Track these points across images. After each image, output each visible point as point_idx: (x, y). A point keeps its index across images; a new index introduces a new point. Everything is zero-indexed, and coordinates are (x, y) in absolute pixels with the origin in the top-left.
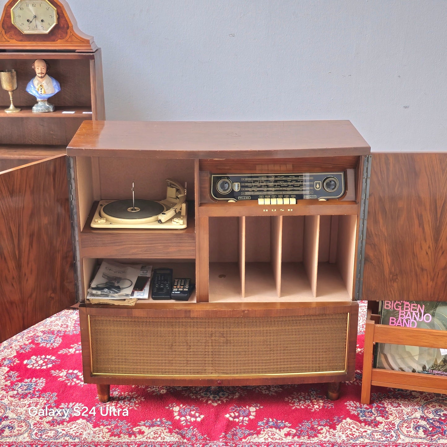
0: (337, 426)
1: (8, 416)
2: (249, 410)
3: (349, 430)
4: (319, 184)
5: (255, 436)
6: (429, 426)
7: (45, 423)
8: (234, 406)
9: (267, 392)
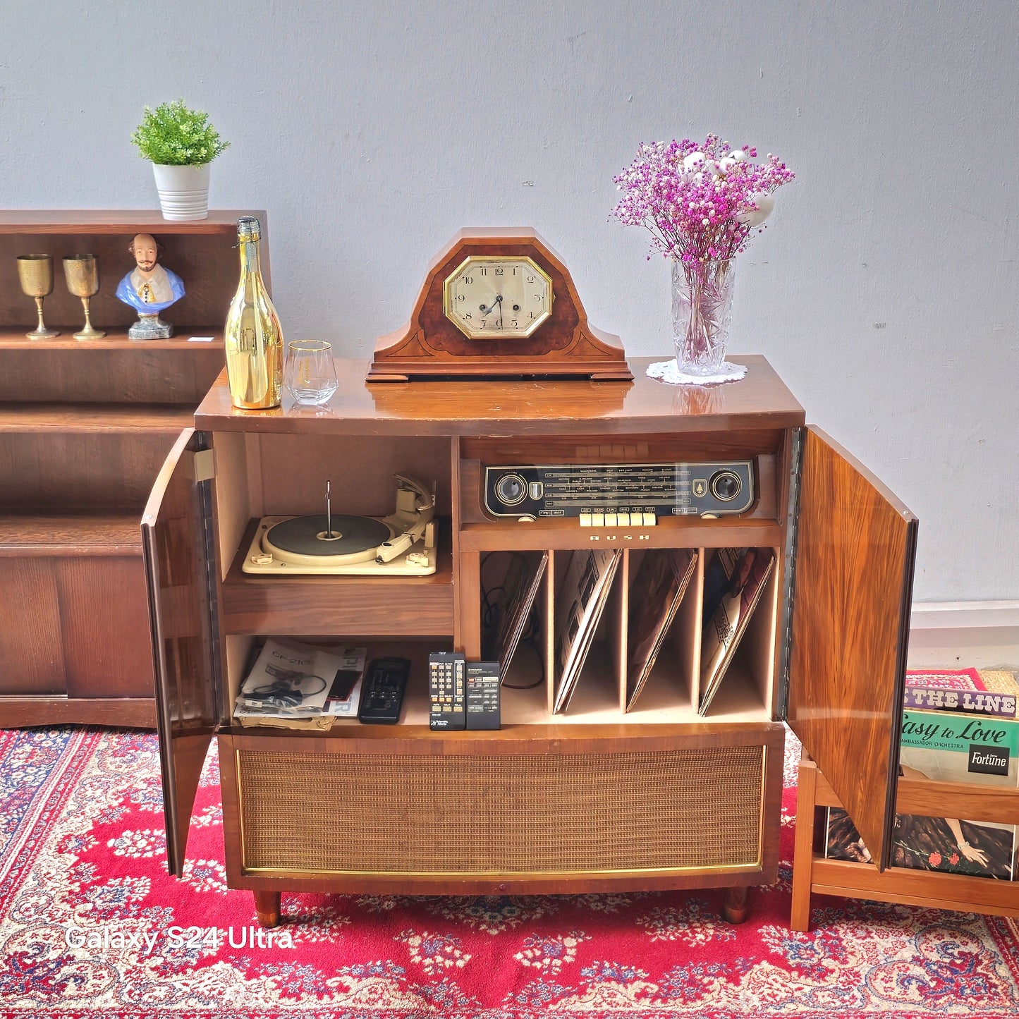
0: (741, 978)
1: (74, 956)
2: (563, 943)
3: (767, 986)
4: (703, 484)
5: (575, 997)
6: (930, 977)
7: (148, 971)
8: (532, 936)
9: (601, 907)
